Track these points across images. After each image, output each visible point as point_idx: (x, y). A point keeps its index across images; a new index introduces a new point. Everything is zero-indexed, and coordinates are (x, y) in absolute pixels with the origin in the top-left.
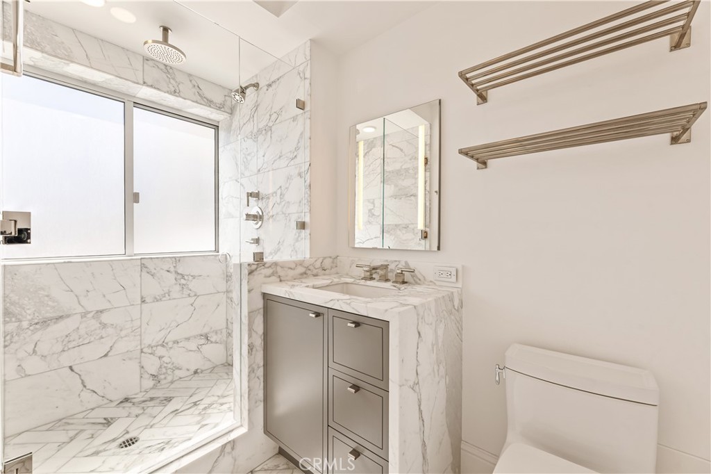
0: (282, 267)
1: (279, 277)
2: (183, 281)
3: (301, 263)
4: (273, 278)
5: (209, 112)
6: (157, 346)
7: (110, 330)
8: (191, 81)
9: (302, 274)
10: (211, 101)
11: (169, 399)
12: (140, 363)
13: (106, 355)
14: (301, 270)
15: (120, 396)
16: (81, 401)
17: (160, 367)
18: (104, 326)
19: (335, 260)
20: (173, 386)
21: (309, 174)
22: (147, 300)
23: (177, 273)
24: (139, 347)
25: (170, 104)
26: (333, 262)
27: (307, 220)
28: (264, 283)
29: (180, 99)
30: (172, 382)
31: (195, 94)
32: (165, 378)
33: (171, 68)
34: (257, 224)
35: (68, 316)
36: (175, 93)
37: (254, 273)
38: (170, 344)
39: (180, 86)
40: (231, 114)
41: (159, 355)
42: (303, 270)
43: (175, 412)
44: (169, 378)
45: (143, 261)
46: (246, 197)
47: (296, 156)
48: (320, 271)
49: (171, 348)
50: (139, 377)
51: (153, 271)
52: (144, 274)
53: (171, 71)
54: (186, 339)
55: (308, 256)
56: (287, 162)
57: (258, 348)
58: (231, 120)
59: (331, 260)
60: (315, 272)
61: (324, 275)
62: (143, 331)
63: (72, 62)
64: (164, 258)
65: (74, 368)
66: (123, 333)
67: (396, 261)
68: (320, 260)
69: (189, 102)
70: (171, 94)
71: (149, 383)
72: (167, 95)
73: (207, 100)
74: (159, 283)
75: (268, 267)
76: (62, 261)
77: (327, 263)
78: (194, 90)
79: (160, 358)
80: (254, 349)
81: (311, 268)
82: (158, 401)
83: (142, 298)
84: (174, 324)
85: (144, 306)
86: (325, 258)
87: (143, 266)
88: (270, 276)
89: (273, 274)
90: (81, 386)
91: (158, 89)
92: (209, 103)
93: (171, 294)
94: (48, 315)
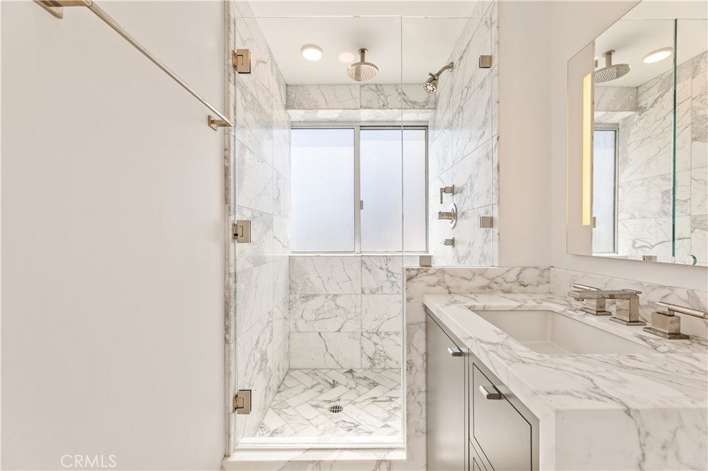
0: (452, 276)
1: (448, 287)
2: (393, 279)
3: (482, 273)
4: (439, 289)
5: (416, 114)
6: (373, 333)
7: (342, 312)
8: (397, 90)
9: (483, 288)
10: (415, 103)
11: (375, 384)
12: (361, 343)
13: (339, 331)
14: (482, 282)
15: (347, 367)
16: (325, 360)
17: (375, 352)
18: (338, 307)
19: (546, 273)
20: (383, 373)
21: (496, 151)
22: (366, 292)
23: (387, 270)
24: (360, 331)
25: (384, 118)
26: (541, 276)
27: (495, 214)
28: (428, 293)
29: (389, 111)
30: (384, 369)
31: (400, 101)
32: (379, 364)
33: (381, 85)
34: (452, 222)
35: (318, 295)
36: (384, 107)
37: (414, 280)
38: (383, 334)
39: (388, 99)
40: (435, 109)
41: (375, 341)
42: (485, 282)
43: (375, 400)
44: (382, 365)
45: (363, 258)
46: (439, 194)
47: (484, 133)
48: (515, 287)
49: (383, 338)
50: (360, 355)
51: (370, 267)
52: (363, 269)
53: (380, 88)
54: (396, 333)
55: (496, 264)
56: (476, 142)
57: (419, 369)
58: (435, 114)
59: (537, 272)
60: (506, 286)
61: (523, 292)
62: (363, 317)
63: (318, 109)
64: (378, 256)
65: (322, 334)
66: (350, 316)
67: (664, 287)
68: (517, 271)
69: (396, 111)
70: (381, 109)
71: (367, 364)
72: (378, 110)
73: (411, 102)
74: (374, 278)
75: (431, 275)
76: (315, 255)
77: (530, 276)
78: (400, 98)
79: (375, 344)
80: (414, 369)
81: (499, 280)
82: (368, 382)
83: (362, 289)
84: (386, 317)
85: (364, 296)
86: (525, 268)
87: (363, 262)
88: (434, 286)
89: (438, 283)
90: (325, 350)
91: (371, 108)
92: (413, 105)
93: (384, 289)
94: (308, 293)
